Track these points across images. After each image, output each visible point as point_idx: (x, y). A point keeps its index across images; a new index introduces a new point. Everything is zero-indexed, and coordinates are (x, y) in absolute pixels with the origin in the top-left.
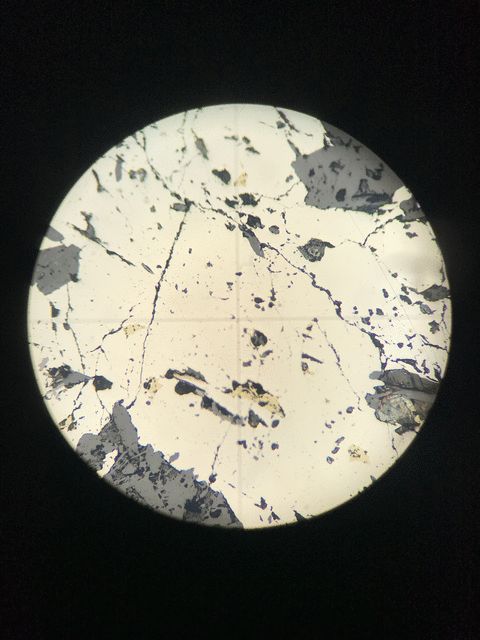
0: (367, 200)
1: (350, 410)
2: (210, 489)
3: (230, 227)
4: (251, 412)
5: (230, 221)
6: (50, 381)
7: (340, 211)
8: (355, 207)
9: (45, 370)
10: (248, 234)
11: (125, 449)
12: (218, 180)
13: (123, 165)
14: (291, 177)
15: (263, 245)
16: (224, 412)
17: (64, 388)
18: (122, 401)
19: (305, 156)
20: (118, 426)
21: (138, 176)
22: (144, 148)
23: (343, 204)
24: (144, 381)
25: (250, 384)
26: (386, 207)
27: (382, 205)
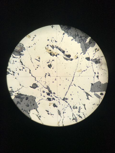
0: (21, 97)
1: (30, 47)
2: (65, 31)
3: (54, 93)
4: (53, 49)
5: (54, 95)
6: (100, 61)
8: (24, 96)
9: (101, 63)
10: (50, 91)
11: (84, 43)
13: (78, 110)
14: (39, 104)
15: (47, 88)
16: (60, 49)
17: (97, 59)
18: (84, 54)
19: (35, 109)
20: (85, 48)
21: (75, 107)
22: (73, 114)
23: (27, 96)
24: (78, 59)
25: (53, 55)
26: (16, 95)
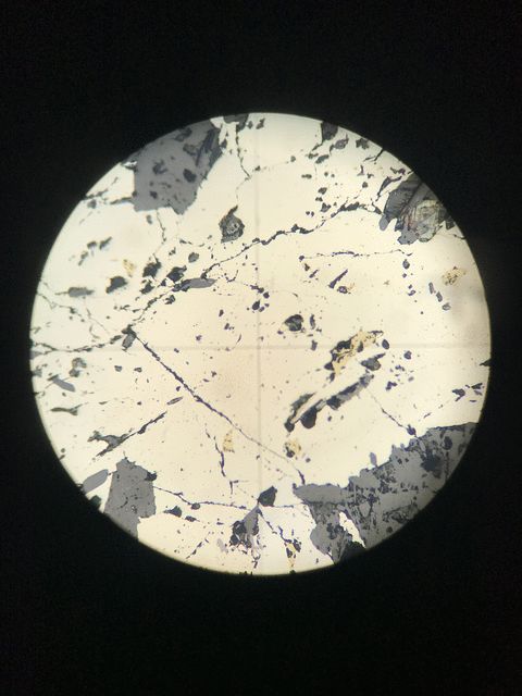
0: (206, 152)
1: (406, 265)
2: (420, 438)
3: (171, 300)
4: (363, 363)
5: (164, 297)
6: (242, 547)
7: (204, 183)
8: (208, 168)
9: (229, 548)
10: (185, 286)
11: (343, 504)
12: (119, 291)
13: (61, 378)
14: (149, 218)
15: (204, 276)
16: (351, 390)
17: (255, 537)
18: (294, 485)
19: (135, 194)
20: (319, 501)
21: (78, 368)
22: (54, 349)
23: (199, 177)
24: (284, 454)
25: (335, 351)
26: (222, 138)
27: (218, 140)
